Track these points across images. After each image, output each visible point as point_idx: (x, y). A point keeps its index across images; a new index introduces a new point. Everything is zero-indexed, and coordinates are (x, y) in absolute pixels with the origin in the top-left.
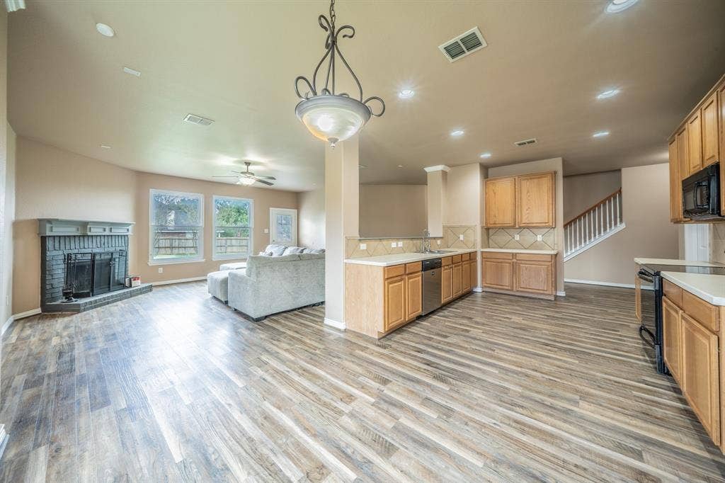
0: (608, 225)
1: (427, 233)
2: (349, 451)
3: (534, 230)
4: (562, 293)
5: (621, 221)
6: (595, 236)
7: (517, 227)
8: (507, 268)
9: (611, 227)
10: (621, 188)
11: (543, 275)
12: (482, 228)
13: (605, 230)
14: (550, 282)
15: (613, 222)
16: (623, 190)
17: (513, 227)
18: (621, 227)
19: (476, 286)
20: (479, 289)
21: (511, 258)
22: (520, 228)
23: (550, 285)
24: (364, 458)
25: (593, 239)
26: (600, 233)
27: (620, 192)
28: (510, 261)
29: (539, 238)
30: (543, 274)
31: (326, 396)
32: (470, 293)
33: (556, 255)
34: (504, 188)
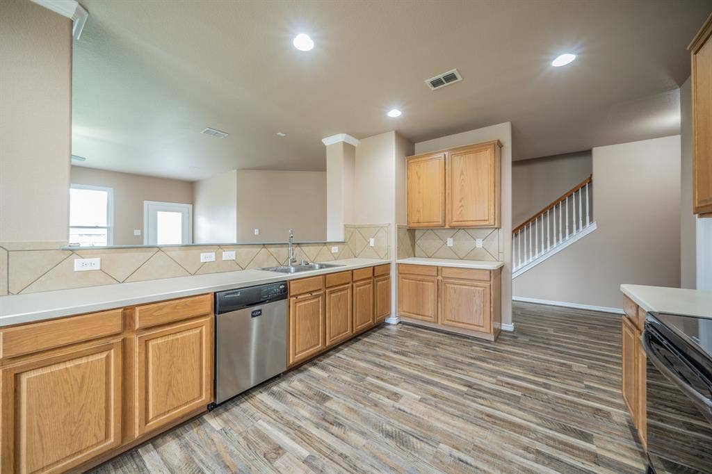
0: (574, 226)
1: (325, 236)
3: (470, 231)
4: (508, 326)
5: (591, 220)
6: (558, 240)
7: (447, 227)
8: (430, 287)
9: (578, 228)
10: (591, 175)
11: (478, 303)
12: (399, 228)
13: (571, 232)
14: (488, 313)
15: (581, 222)
16: (594, 178)
17: (442, 227)
18: (591, 228)
19: (389, 316)
20: (393, 320)
21: (435, 273)
22: (453, 228)
23: (488, 318)
25: (555, 245)
26: (564, 236)
27: (590, 181)
28: (432, 279)
29: (479, 244)
30: (478, 300)
32: (380, 325)
33: (501, 268)
34: (430, 169)
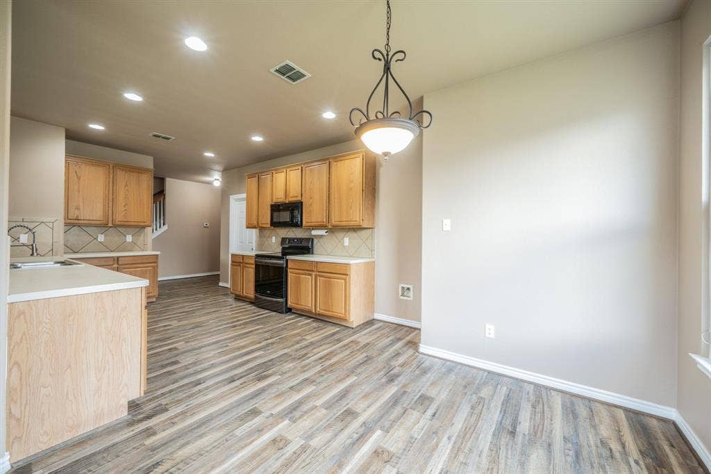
2: (356, 436)
3: (123, 229)
5: (164, 223)
7: (110, 225)
9: (156, 228)
10: (165, 195)
15: (158, 224)
18: (165, 228)
24: (361, 426)
27: (164, 198)
29: (129, 238)
31: (270, 466)
